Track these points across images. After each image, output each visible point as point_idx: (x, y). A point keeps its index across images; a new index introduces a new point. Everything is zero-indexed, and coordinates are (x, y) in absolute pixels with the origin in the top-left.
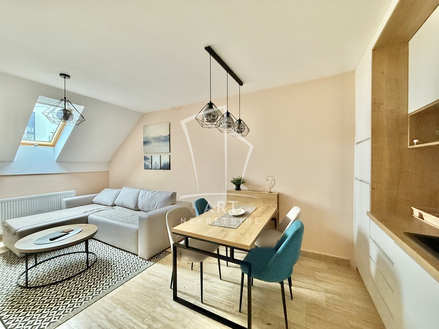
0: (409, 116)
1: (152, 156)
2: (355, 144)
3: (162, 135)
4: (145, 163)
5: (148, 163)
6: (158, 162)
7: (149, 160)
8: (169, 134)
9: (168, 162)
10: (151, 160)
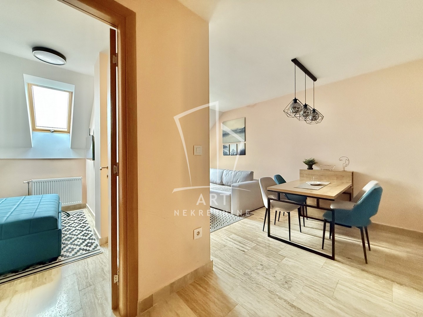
1: (229, 145)
3: (238, 128)
4: (224, 151)
5: (227, 151)
6: (234, 150)
7: (227, 148)
8: (244, 127)
9: (243, 149)
10: (229, 148)
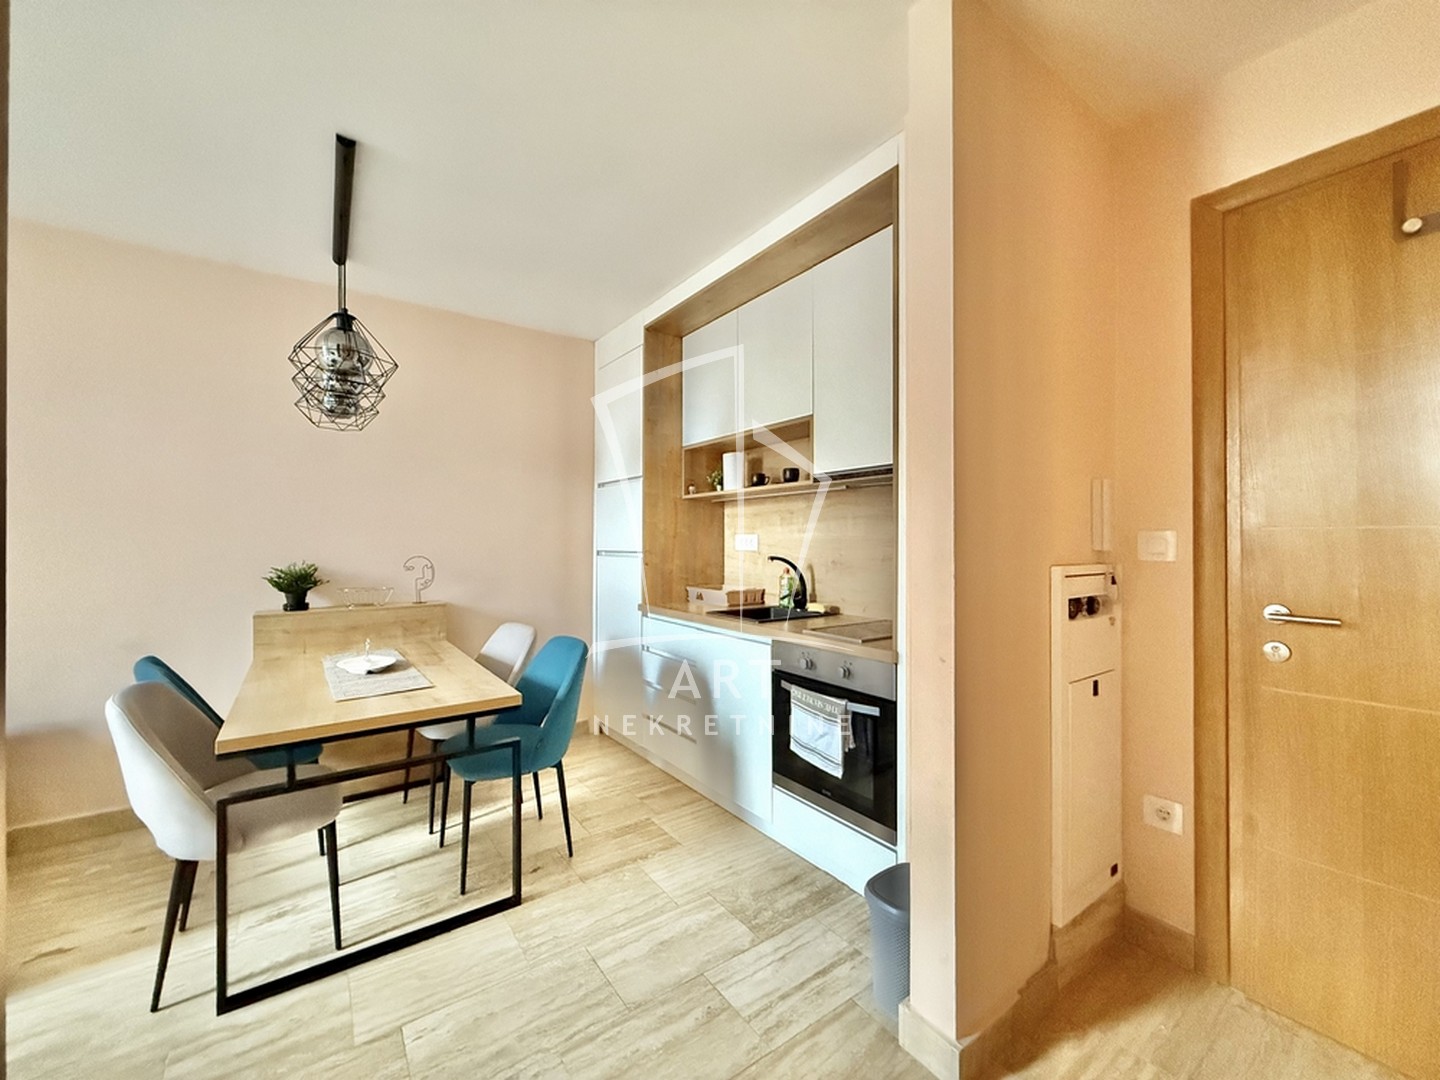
0: (684, 450)
2: (596, 486)
